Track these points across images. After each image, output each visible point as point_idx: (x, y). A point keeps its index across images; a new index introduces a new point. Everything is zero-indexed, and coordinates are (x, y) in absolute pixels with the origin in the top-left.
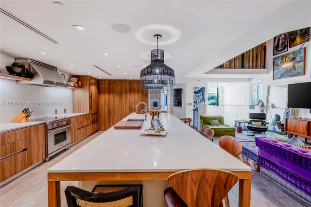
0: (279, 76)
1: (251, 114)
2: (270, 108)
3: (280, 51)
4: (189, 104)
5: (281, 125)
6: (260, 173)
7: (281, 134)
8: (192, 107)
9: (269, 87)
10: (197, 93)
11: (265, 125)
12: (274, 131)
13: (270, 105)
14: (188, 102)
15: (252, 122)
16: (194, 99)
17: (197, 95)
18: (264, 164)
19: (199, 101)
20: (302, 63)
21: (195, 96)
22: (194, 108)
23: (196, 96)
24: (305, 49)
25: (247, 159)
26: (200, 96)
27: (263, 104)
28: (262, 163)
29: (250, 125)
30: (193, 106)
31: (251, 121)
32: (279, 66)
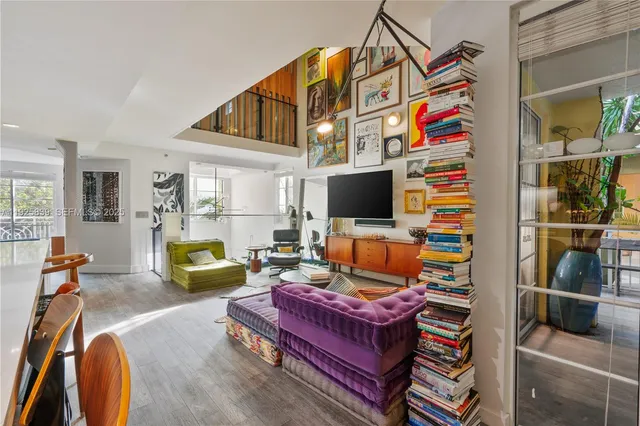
0: (315, 163)
1: (276, 232)
2: (306, 219)
3: (316, 119)
4: (140, 215)
5: (320, 250)
6: (283, 370)
7: (321, 264)
8: (148, 223)
9: (303, 181)
10: (161, 188)
11: (298, 252)
12: (312, 261)
13: (305, 214)
14: (135, 208)
15: (279, 248)
16: (155, 200)
17: (163, 191)
18: (290, 348)
19: (169, 206)
20: (344, 142)
21: (157, 195)
22: (156, 225)
23: (162, 194)
24: (346, 119)
25: (258, 340)
26: (172, 194)
27: (294, 211)
28: (285, 344)
29: (274, 255)
30: (151, 219)
31: (276, 246)
32: (316, 144)
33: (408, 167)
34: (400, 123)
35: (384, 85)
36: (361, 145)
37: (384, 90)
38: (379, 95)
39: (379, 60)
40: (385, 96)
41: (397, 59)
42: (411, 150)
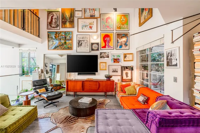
1: (34, 82)
3: (54, 27)
24: (72, 32)
32: (54, 39)
33: (101, 54)
34: (97, 39)
35: (90, 24)
36: (80, 44)
37: (90, 25)
38: (88, 26)
39: (88, 14)
40: (91, 27)
41: (96, 16)
42: (101, 49)
